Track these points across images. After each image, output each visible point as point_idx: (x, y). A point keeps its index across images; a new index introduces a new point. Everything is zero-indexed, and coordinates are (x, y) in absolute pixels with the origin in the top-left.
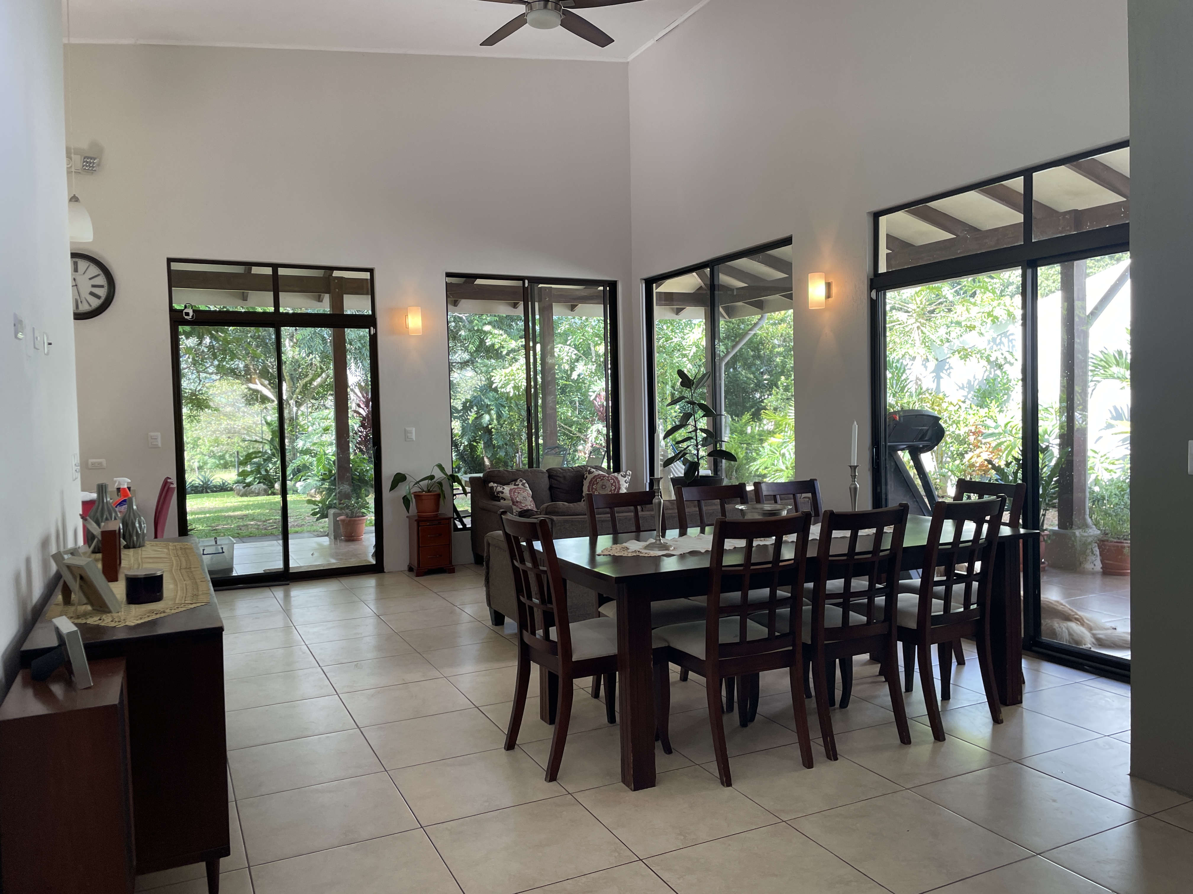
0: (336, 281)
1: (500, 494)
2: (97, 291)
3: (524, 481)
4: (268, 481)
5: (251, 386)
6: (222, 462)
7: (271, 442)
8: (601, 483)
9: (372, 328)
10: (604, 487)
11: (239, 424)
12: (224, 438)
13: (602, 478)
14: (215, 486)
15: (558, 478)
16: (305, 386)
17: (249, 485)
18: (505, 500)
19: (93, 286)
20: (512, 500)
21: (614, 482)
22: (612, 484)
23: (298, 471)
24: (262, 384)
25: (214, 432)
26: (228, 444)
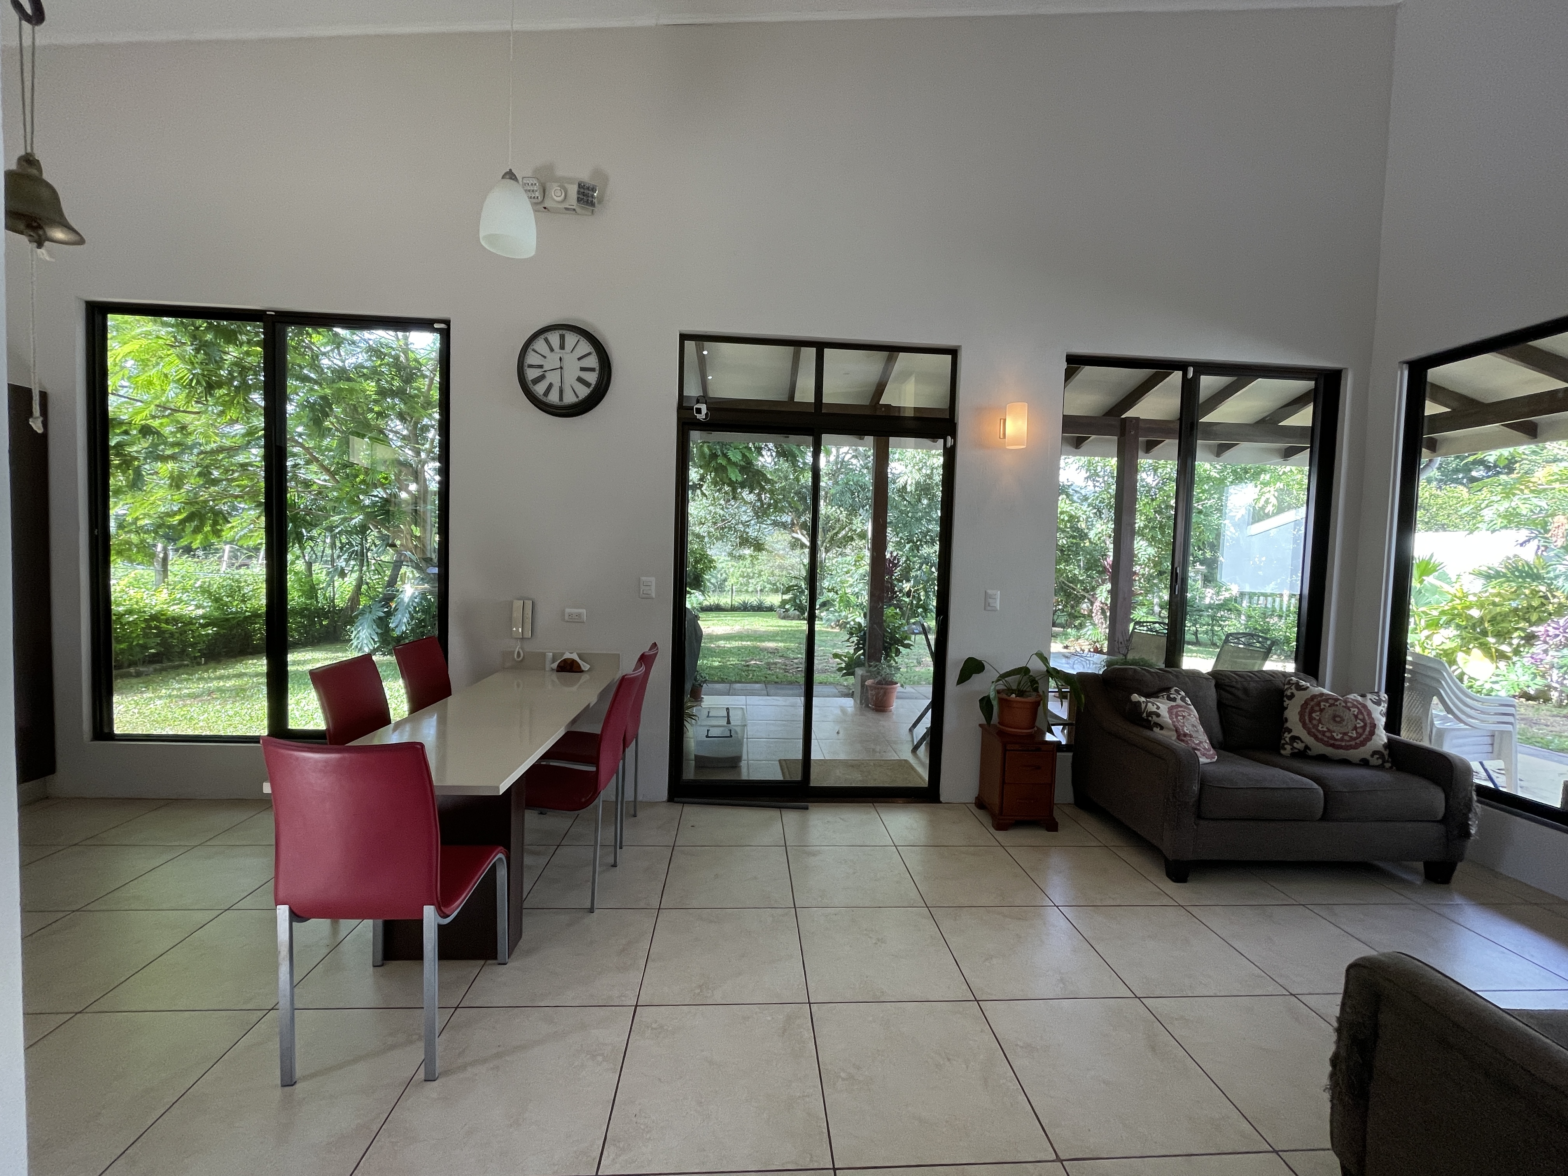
0: (883, 409)
1: (1154, 717)
2: (586, 376)
3: (1183, 693)
4: (800, 608)
5: (795, 535)
6: (775, 587)
7: (805, 579)
8: (1330, 712)
9: (949, 438)
10: (1338, 719)
11: (787, 562)
12: (777, 572)
13: (1330, 701)
14: (766, 607)
15: (1233, 690)
16: (832, 538)
17: (787, 610)
18: (1162, 728)
19: (582, 369)
20: (1177, 731)
21: (1360, 712)
22: (1356, 717)
23: (824, 604)
24: (802, 534)
25: (771, 567)
26: (779, 576)
